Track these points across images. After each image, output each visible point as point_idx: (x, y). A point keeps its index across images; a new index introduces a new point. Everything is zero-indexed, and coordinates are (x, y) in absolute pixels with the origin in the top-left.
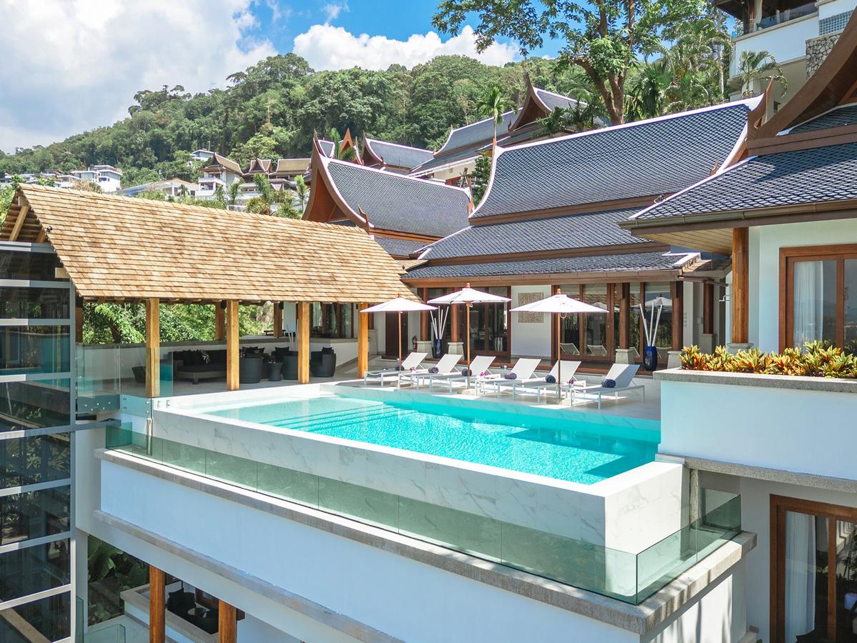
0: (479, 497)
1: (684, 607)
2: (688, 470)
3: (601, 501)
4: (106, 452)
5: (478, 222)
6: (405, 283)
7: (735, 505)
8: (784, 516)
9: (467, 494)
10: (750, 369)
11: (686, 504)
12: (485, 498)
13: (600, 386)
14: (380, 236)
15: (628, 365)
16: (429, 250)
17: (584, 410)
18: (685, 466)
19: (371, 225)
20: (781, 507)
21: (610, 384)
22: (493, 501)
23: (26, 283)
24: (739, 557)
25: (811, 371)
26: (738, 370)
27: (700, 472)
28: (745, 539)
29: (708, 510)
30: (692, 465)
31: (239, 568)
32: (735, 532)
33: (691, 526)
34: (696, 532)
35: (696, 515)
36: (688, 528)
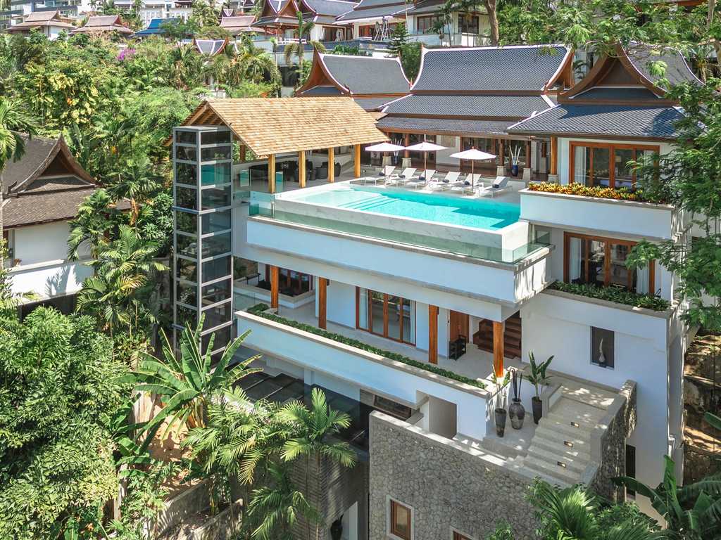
1: (528, 266)
2: (530, 225)
3: (501, 236)
5: (416, 93)
6: (380, 129)
7: (547, 236)
8: (569, 239)
9: (449, 234)
10: (553, 192)
11: (529, 236)
13: (491, 187)
14: (356, 98)
15: (504, 177)
16: (387, 107)
17: (485, 198)
18: (529, 223)
19: (352, 93)
20: (568, 236)
21: (496, 186)
22: (459, 236)
23: (215, 145)
24: (548, 252)
25: (574, 193)
26: (549, 191)
27: (535, 226)
28: (550, 246)
29: (538, 237)
30: (532, 222)
32: (547, 245)
33: (531, 243)
34: (533, 245)
35: (533, 239)
36: (530, 243)
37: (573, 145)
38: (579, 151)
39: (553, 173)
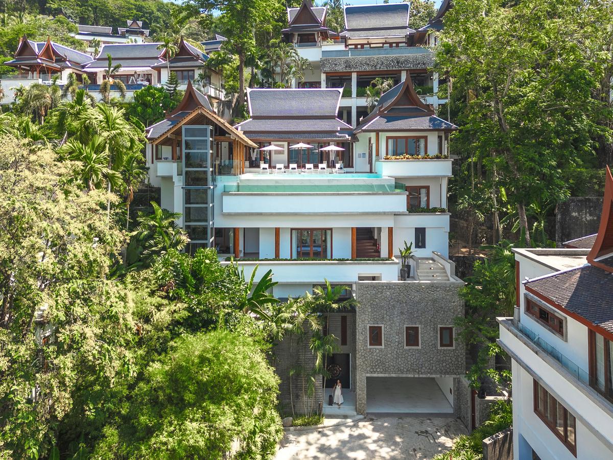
37: (388, 138)
38: (390, 141)
39: (377, 155)
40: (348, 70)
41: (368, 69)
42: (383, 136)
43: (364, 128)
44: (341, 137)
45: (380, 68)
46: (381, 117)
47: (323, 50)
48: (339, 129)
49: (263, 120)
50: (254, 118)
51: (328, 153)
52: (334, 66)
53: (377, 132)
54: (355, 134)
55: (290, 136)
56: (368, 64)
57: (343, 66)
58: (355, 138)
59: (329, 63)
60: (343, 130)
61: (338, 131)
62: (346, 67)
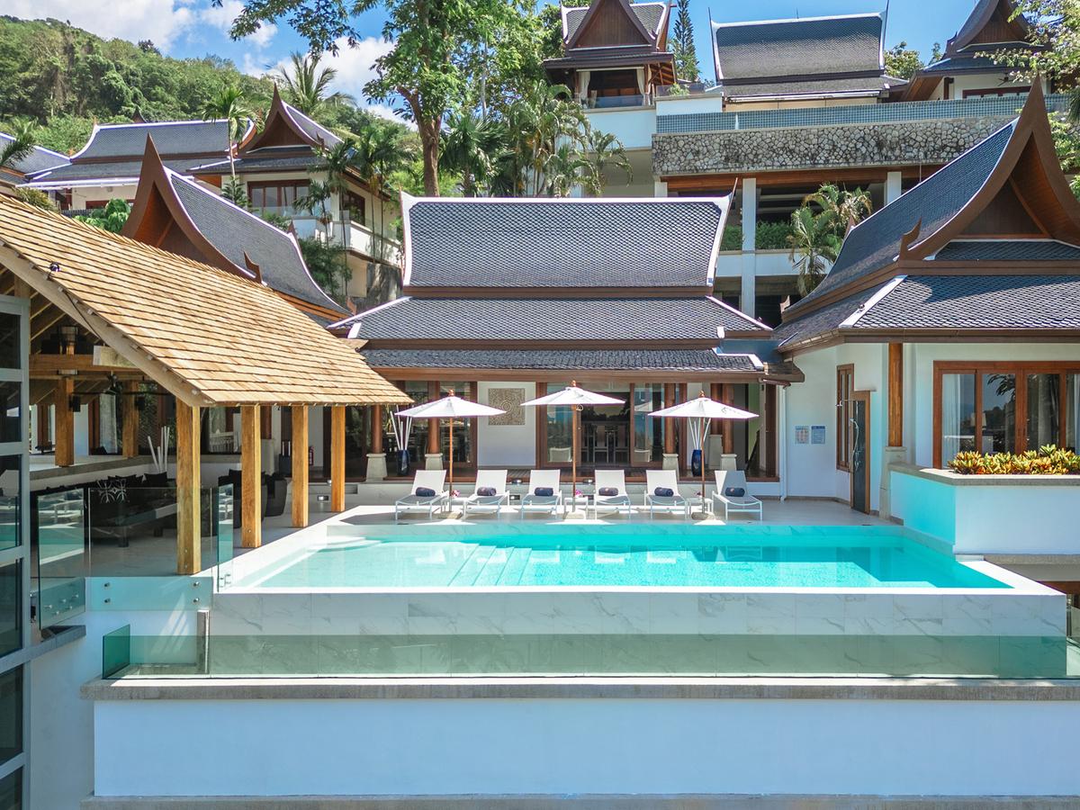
0: (921, 620)
4: (114, 685)
5: (417, 293)
9: (905, 619)
12: (929, 620)
16: (357, 325)
31: (548, 792)
37: (941, 368)
38: (952, 383)
39: (896, 441)
40: (733, 168)
41: (792, 164)
42: (920, 359)
43: (851, 321)
44: (731, 363)
45: (827, 161)
46: (910, 278)
47: (658, 114)
48: (721, 334)
49: (449, 303)
50: (420, 293)
51: (680, 425)
52: (690, 157)
53: (896, 339)
54: (785, 354)
55: (539, 358)
56: (792, 151)
57: (719, 157)
58: (784, 367)
59: (678, 148)
60: (736, 339)
61: (718, 342)
62: (727, 159)
